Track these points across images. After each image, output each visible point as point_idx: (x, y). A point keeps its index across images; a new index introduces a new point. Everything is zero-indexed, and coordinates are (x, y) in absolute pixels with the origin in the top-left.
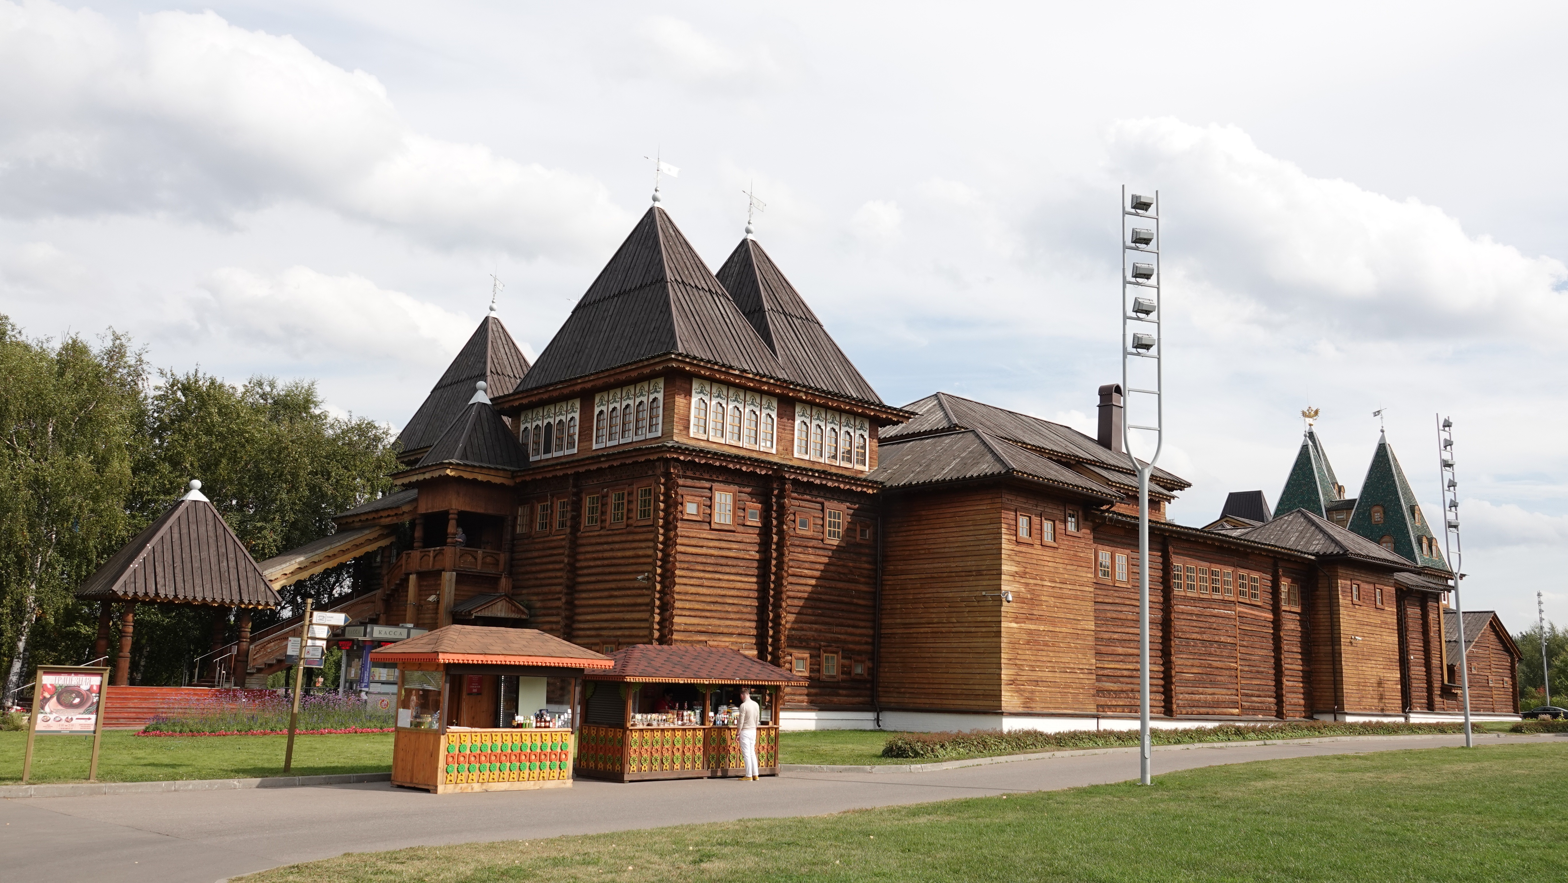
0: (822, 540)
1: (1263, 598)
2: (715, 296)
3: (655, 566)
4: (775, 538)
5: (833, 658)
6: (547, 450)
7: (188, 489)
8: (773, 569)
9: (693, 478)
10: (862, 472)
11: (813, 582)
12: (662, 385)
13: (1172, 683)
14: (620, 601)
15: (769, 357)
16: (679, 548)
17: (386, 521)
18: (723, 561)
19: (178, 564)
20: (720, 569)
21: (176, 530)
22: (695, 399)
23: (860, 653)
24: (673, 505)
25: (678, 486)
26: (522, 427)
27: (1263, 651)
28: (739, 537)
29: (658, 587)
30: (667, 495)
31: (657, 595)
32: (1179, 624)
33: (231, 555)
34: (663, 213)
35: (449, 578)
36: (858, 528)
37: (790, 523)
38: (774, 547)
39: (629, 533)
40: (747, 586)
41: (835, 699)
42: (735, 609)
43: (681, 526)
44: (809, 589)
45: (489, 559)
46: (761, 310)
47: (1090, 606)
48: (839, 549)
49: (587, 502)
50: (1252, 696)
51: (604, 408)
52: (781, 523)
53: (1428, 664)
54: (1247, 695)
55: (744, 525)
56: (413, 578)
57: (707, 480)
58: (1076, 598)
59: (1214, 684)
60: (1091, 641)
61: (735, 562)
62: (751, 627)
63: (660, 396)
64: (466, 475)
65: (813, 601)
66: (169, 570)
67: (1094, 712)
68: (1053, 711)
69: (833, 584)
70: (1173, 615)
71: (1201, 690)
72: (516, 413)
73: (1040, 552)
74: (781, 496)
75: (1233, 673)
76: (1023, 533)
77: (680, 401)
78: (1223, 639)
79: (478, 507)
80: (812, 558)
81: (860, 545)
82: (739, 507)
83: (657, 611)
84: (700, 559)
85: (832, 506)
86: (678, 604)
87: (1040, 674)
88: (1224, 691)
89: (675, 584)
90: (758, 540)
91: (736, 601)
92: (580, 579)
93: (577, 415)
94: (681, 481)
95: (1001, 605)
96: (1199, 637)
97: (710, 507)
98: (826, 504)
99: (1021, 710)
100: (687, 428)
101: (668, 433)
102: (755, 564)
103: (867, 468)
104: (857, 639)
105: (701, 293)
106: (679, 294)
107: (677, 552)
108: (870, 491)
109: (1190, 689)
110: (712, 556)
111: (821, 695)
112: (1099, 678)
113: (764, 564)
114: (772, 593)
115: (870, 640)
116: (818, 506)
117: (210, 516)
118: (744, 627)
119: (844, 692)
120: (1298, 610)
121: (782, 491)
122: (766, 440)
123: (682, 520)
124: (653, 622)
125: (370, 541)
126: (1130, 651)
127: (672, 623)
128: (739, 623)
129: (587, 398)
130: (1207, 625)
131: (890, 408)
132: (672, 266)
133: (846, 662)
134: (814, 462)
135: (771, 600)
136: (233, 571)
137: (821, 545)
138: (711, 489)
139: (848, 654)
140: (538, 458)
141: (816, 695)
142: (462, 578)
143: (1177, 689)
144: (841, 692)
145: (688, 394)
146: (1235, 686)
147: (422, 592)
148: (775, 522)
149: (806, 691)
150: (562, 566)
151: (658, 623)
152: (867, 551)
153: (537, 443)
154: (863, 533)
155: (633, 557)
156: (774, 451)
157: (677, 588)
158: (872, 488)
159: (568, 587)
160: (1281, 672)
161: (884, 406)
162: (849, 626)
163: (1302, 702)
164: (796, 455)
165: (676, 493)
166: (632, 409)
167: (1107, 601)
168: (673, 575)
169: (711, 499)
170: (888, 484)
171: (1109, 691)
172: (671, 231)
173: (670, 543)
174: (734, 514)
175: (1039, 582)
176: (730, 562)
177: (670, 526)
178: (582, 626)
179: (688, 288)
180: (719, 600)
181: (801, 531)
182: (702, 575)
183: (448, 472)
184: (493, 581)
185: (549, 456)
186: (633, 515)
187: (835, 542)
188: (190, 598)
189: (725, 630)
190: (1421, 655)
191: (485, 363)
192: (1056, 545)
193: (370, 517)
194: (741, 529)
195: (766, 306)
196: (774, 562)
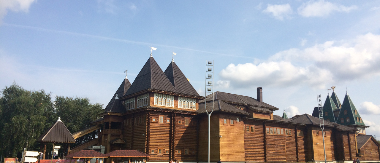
0: (184, 125)
1: (293, 135)
2: (162, 75)
3: (146, 132)
4: (173, 125)
5: (187, 150)
6: (130, 108)
7: (58, 119)
8: (173, 132)
9: (154, 114)
10: (194, 110)
11: (182, 134)
12: (148, 95)
13: (266, 154)
14: (140, 140)
15: (173, 87)
16: (151, 128)
17: (99, 124)
18: (161, 131)
19: (55, 134)
20: (160, 132)
21: (55, 127)
22: (155, 98)
23: (193, 149)
24: (149, 119)
25: (150, 115)
26: (125, 103)
27: (293, 147)
28: (165, 125)
29: (146, 137)
30: (148, 117)
31: (146, 138)
32: (267, 141)
33: (66, 132)
34: (152, 58)
35: (109, 136)
36: (193, 122)
37: (176, 122)
38: (173, 127)
39: (142, 125)
40: (167, 136)
41: (188, 159)
42: (164, 140)
43: (151, 124)
44: (182, 136)
45: (118, 131)
46: (173, 77)
47: (243, 138)
48: (188, 127)
49: (135, 119)
50: (290, 157)
51: (139, 99)
52: (174, 122)
53: (350, 149)
54: (288, 157)
55: (166, 123)
56: (103, 135)
57: (157, 114)
58: (239, 136)
59: (279, 155)
60: (243, 145)
61: (164, 131)
62: (168, 144)
63: (148, 97)
64: (112, 114)
65: (183, 139)
66: (53, 136)
67: (245, 161)
68: (233, 161)
69: (187, 135)
70: (266, 139)
71: (275, 156)
72: (124, 100)
73: (230, 127)
74: (174, 116)
75: (284, 152)
76: (225, 123)
77: (151, 98)
78: (281, 144)
79: (115, 120)
80: (182, 129)
81: (194, 126)
82: (165, 120)
83: (146, 141)
84: (156, 130)
85: (186, 118)
86: (150, 140)
87: (230, 153)
88: (282, 156)
89: (150, 136)
90: (169, 126)
91: (164, 139)
92: (135, 135)
93: (134, 101)
94: (151, 115)
95: (219, 138)
96: (274, 144)
97: (158, 119)
98: (185, 118)
99: (225, 161)
100: (153, 103)
101: (149, 105)
102: (169, 131)
103: (196, 109)
104: (193, 146)
105: (159, 75)
106: (153, 75)
107: (150, 129)
108: (195, 115)
109: (272, 156)
110: (158, 130)
111: (184, 158)
112: (246, 153)
113: (170, 131)
114: (172, 137)
115: (196, 146)
116: (183, 118)
117: (62, 125)
118: (166, 144)
119: (190, 158)
120: (303, 137)
121: (174, 115)
122: (172, 105)
123: (152, 122)
124: (145, 144)
125: (95, 128)
126: (255, 147)
127: (149, 144)
128: (165, 144)
129: (136, 97)
130: (276, 141)
131: (201, 97)
132: (153, 69)
133: (190, 151)
134: (183, 109)
135: (172, 138)
136: (66, 135)
137: (184, 126)
138: (158, 116)
139: (190, 149)
140: (128, 110)
141: (183, 158)
142: (112, 135)
143: (267, 156)
144: (189, 157)
145: (154, 96)
146: (285, 155)
147: (105, 139)
148: (173, 122)
149: (181, 158)
150: (130, 132)
151: (146, 144)
152: (195, 127)
153: (128, 107)
154: (194, 123)
155: (143, 130)
156: (173, 107)
157: (150, 137)
158: (195, 114)
159: (132, 137)
160: (298, 151)
161: (200, 96)
162: (191, 143)
163: (305, 158)
164: (179, 108)
165: (150, 117)
166: (144, 100)
167: (248, 136)
168: (149, 134)
169: (158, 118)
170: (198, 113)
171: (249, 157)
172: (154, 62)
173: (149, 127)
174: (164, 121)
175: (229, 133)
176: (163, 131)
177: (149, 124)
178: (135, 145)
179: (156, 74)
180: (161, 139)
181: (179, 123)
182: (156, 134)
183: (108, 114)
184: (119, 136)
185: (130, 109)
186: (143, 122)
187: (187, 126)
188: (57, 141)
189: (162, 145)
190: (348, 147)
191: (124, 89)
192: (233, 125)
193: (95, 123)
194: (165, 124)
195: (174, 76)
196: (173, 130)
